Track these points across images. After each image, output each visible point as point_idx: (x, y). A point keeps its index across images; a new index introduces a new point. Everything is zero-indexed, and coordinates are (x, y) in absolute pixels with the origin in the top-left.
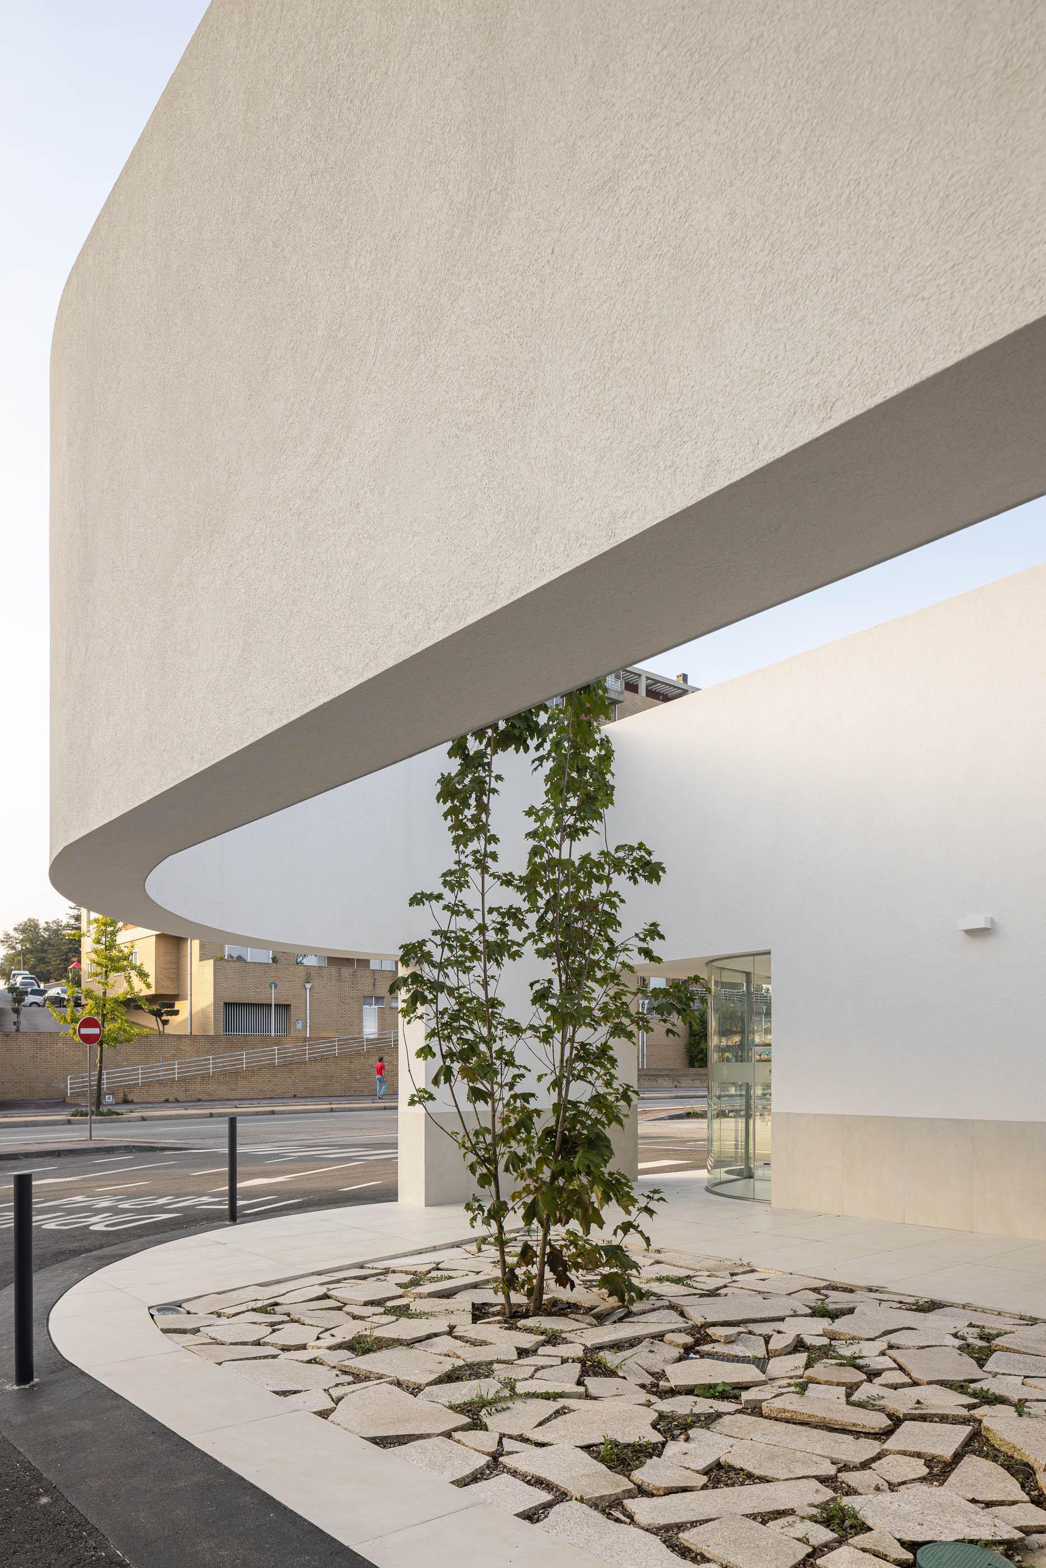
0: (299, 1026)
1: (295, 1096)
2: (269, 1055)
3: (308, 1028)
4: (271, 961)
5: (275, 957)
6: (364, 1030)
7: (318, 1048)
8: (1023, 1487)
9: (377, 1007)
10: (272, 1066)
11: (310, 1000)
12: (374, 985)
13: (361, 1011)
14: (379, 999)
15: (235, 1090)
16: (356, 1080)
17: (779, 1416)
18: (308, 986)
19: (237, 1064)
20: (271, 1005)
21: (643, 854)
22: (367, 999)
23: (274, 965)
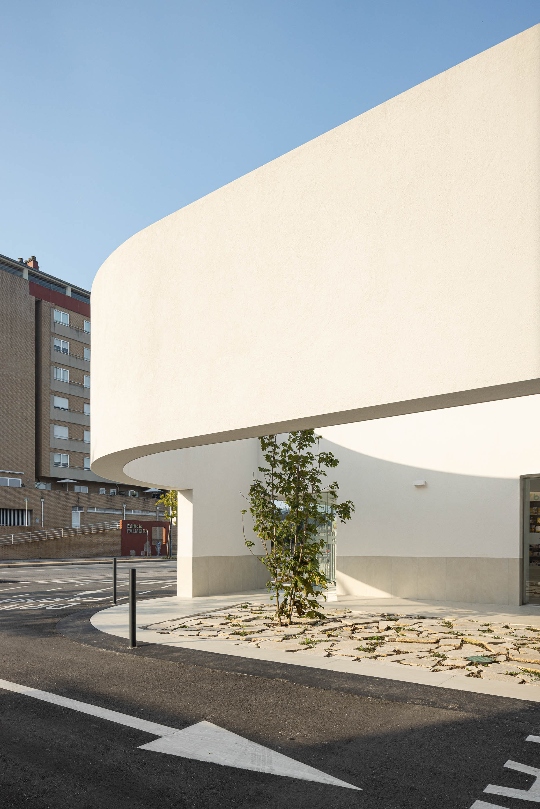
0: (38, 521)
1: (40, 558)
2: (26, 536)
3: (42, 523)
4: (21, 486)
5: (23, 484)
6: (73, 524)
7: (52, 533)
8: (483, 648)
9: (79, 512)
10: (27, 542)
11: (43, 508)
12: (78, 500)
13: (71, 514)
14: (81, 508)
15: (8, 555)
16: (73, 550)
17: (403, 641)
18: (42, 500)
19: (8, 541)
20: (26, 510)
21: (331, 456)
22: (74, 508)
23: (23, 488)
